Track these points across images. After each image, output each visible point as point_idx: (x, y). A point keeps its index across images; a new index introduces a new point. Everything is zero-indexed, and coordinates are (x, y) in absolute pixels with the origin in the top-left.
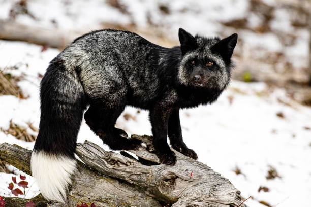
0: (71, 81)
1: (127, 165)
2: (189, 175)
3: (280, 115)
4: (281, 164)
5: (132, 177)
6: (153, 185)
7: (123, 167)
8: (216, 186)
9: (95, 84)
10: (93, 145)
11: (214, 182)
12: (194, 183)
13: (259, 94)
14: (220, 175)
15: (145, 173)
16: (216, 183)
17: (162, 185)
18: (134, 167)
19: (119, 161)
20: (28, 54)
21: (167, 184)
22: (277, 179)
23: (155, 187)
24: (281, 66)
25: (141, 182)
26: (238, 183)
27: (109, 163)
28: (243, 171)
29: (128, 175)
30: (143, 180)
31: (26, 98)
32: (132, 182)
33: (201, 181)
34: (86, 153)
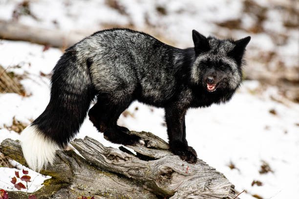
0: (80, 72)
1: (125, 160)
2: (185, 169)
3: (273, 112)
4: (273, 159)
5: (131, 171)
6: (151, 179)
7: (121, 162)
8: (211, 180)
9: (103, 78)
10: (93, 141)
11: (209, 177)
12: (190, 178)
13: (253, 92)
14: (215, 170)
15: (143, 168)
16: (211, 177)
17: (159, 179)
18: (133, 162)
19: (119, 157)
20: (31, 54)
21: (164, 178)
22: (270, 174)
23: (153, 181)
24: (273, 65)
25: (139, 176)
26: (232, 177)
27: (108, 158)
28: (237, 166)
29: (127, 170)
30: (141, 175)
31: (28, 96)
32: (130, 177)
33: (197, 176)
34: (86, 148)
